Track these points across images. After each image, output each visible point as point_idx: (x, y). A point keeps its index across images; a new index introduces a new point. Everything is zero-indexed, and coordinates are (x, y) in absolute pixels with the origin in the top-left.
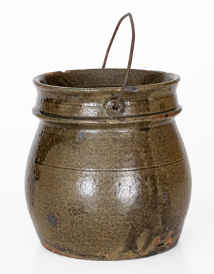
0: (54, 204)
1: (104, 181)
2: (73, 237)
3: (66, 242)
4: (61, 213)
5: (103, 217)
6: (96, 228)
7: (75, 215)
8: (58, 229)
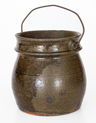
0: (52, 93)
1: (73, 78)
2: (59, 106)
3: (55, 109)
4: (55, 96)
5: (73, 94)
6: (70, 100)
7: (62, 95)
8: (52, 104)
